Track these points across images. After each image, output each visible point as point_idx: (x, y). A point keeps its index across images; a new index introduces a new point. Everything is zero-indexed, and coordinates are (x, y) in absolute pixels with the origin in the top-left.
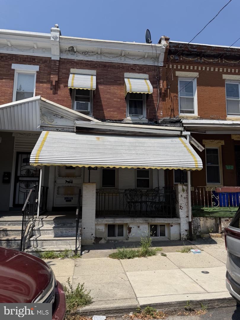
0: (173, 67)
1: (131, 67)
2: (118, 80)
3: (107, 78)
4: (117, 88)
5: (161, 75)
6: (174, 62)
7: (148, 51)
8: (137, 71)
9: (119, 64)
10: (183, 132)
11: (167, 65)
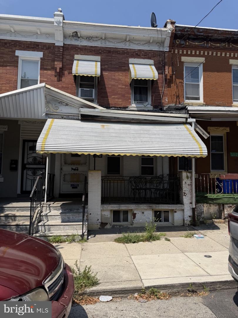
0: (178, 52)
1: (136, 53)
2: (123, 66)
3: (111, 64)
4: (121, 74)
5: (166, 60)
6: (180, 46)
7: (153, 36)
8: (142, 57)
9: (123, 49)
10: (188, 119)
11: (173, 50)
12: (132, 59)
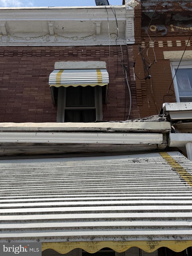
0: (156, 45)
8: (82, 57)
9: (43, 48)
12: (62, 62)
